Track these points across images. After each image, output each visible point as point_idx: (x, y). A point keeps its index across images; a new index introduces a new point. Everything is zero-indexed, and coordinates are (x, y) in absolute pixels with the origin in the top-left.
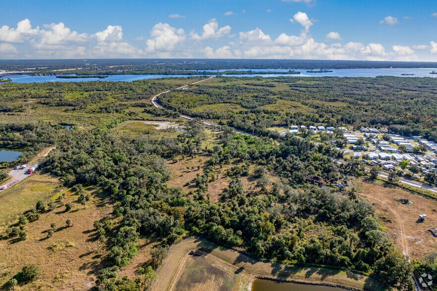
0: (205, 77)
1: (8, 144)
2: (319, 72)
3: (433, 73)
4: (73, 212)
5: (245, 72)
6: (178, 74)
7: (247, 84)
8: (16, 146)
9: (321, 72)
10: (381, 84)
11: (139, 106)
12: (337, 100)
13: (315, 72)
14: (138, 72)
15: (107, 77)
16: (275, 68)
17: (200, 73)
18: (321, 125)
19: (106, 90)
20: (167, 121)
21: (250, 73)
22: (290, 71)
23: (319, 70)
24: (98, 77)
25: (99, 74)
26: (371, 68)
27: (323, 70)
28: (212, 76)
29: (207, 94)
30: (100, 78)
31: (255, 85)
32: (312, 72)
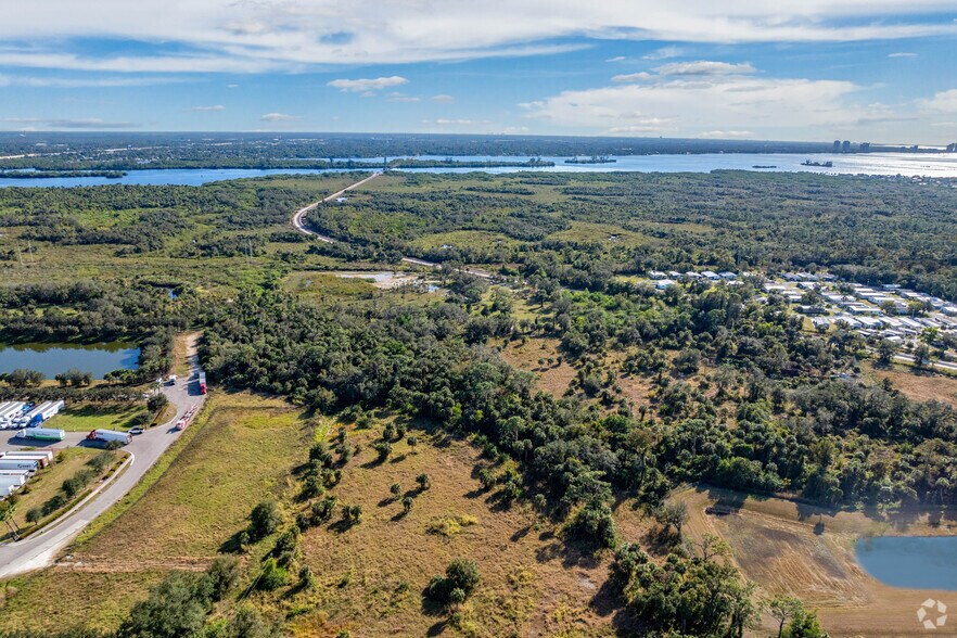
0: (362, 173)
1: (72, 333)
2: (590, 162)
3: (808, 164)
4: (394, 461)
5: (435, 162)
6: (291, 168)
7: (470, 189)
8: (91, 335)
9: (594, 162)
10: (735, 187)
11: (284, 238)
12: (684, 220)
13: (583, 162)
14: (190, 163)
15: (125, 174)
16: (492, 155)
17: (340, 166)
18: (707, 270)
19: (166, 206)
20: (382, 270)
21: (450, 164)
22: (533, 160)
23: (589, 158)
24: (103, 175)
25: (98, 168)
26: (684, 152)
27: (598, 158)
28: (375, 171)
29: (408, 210)
30: (111, 177)
31: (489, 191)
32: (577, 162)
